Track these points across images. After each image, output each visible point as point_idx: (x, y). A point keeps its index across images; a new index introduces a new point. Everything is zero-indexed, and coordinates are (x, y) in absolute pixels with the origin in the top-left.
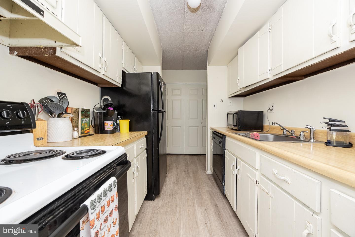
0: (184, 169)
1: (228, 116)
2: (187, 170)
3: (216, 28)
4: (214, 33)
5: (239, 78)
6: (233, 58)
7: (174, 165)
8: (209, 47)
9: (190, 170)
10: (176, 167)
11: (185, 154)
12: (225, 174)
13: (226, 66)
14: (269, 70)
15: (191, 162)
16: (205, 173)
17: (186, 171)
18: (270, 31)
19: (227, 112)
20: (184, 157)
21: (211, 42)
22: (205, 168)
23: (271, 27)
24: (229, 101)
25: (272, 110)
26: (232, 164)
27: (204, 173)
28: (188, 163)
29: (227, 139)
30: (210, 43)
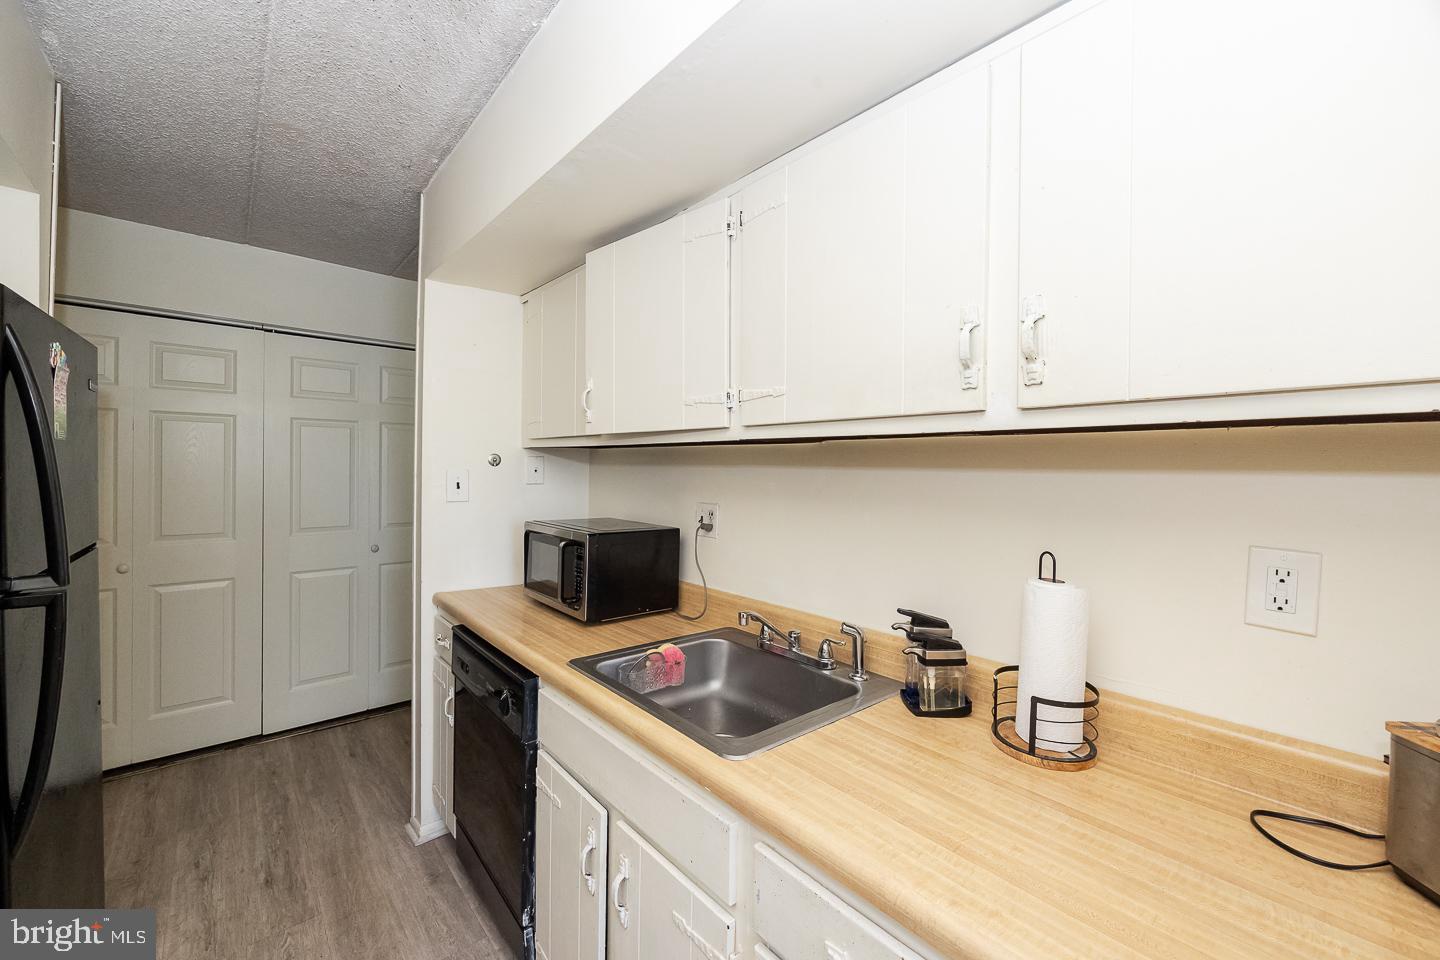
0: (257, 864)
1: (534, 544)
2: (287, 864)
3: (479, 107)
4: (464, 127)
5: (590, 385)
6: (555, 276)
7: (181, 852)
8: (427, 181)
9: (303, 860)
10: (197, 866)
11: (261, 737)
12: (532, 870)
13: (517, 300)
14: (729, 397)
15: (309, 787)
16: (406, 838)
17: (279, 871)
18: (730, 233)
19: (527, 523)
20: (258, 762)
21: (441, 159)
22: (403, 806)
23: (734, 220)
24: (529, 462)
25: (708, 528)
26: (587, 842)
27: (401, 846)
28: (292, 796)
29: (545, 693)
30: (438, 165)
